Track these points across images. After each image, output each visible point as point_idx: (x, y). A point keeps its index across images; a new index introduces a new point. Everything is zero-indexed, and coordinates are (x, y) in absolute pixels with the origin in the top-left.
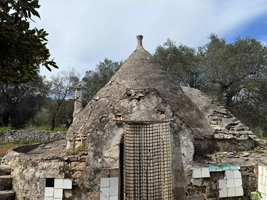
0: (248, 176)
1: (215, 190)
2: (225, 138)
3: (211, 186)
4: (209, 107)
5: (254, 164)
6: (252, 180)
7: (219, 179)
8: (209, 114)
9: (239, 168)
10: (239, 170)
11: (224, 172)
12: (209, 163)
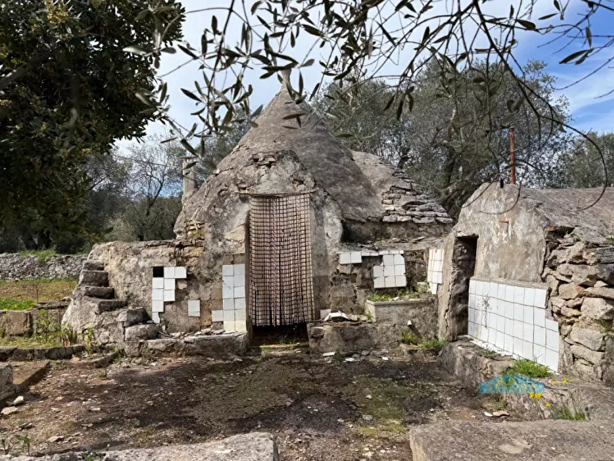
0: (414, 263)
1: (368, 279)
2: (399, 220)
3: (363, 274)
4: (387, 180)
5: (424, 248)
6: (419, 267)
7: (374, 265)
8: (384, 191)
9: (402, 252)
10: (402, 255)
11: (381, 257)
12: (362, 247)
